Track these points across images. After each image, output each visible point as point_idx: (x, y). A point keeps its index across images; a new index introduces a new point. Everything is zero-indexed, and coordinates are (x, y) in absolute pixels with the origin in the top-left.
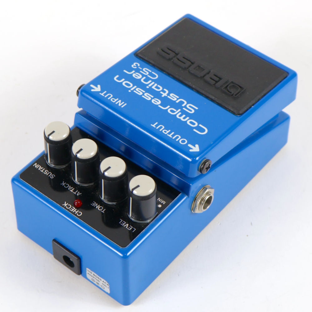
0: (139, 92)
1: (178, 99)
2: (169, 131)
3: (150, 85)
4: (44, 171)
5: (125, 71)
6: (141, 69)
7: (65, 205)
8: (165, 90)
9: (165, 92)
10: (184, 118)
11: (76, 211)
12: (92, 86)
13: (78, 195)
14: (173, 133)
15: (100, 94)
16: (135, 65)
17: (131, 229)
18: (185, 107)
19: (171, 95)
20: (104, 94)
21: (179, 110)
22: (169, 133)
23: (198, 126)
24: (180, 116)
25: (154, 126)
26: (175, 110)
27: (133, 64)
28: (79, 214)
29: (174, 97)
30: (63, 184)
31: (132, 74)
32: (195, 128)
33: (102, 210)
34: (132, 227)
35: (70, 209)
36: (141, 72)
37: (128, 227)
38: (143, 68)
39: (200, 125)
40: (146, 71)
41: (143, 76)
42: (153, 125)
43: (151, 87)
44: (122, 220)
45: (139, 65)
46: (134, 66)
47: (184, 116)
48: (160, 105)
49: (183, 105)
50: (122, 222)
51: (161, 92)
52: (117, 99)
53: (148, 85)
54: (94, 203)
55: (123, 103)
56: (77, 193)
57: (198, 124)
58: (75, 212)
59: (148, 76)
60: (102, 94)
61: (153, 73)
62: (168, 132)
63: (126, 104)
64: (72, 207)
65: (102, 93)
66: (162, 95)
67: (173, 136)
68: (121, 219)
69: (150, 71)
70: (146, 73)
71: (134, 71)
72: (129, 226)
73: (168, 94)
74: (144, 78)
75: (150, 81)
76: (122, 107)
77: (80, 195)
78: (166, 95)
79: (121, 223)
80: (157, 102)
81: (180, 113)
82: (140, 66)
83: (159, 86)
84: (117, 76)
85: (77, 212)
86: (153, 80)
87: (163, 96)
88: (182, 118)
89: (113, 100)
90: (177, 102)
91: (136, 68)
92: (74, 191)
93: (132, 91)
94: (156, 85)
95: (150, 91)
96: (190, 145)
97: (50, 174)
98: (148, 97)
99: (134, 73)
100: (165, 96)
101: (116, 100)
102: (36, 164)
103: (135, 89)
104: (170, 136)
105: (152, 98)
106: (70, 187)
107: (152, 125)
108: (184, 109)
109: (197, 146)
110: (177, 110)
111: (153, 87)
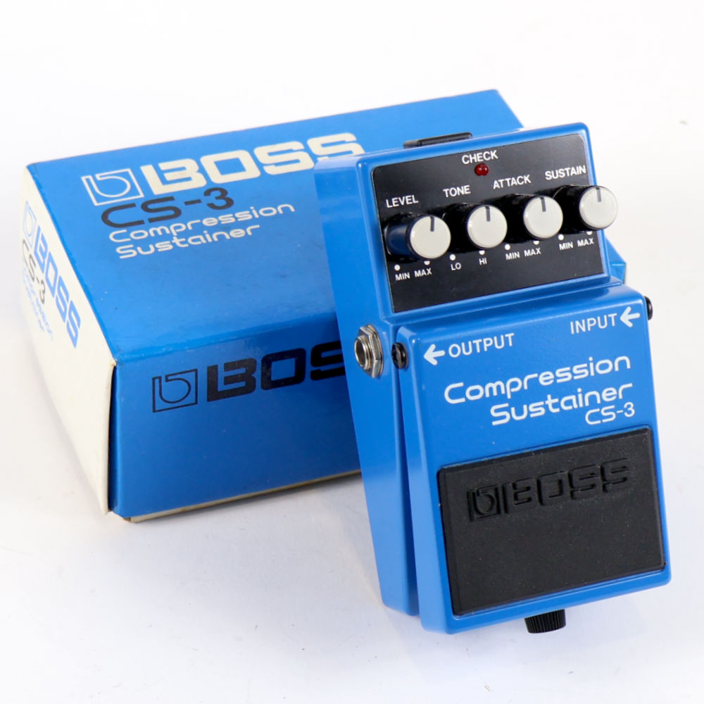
1: (529, 413)
2: (486, 349)
4: (565, 172)
5: (630, 385)
6: (618, 412)
7: (493, 154)
8: (557, 410)
9: (555, 406)
10: (491, 389)
11: (473, 160)
13: (496, 182)
14: (478, 351)
15: (615, 314)
16: (629, 409)
17: (394, 202)
18: (508, 410)
19: (543, 411)
20: (611, 318)
21: (509, 397)
22: (481, 344)
24: (499, 387)
25: (510, 336)
26: (513, 390)
28: (466, 159)
29: (535, 409)
30: (526, 179)
33: (448, 192)
34: (394, 205)
35: (482, 155)
36: (613, 407)
37: (398, 200)
38: (617, 414)
39: (463, 400)
40: (609, 416)
41: (604, 404)
42: (512, 337)
43: (576, 394)
44: (414, 202)
45: (626, 414)
46: (629, 406)
47: (495, 393)
49: (513, 409)
50: (411, 201)
51: (556, 400)
52: (589, 329)
53: (583, 393)
54: (467, 191)
55: (578, 331)
56: (499, 183)
57: (467, 399)
58: (473, 156)
59: (598, 410)
60: (612, 316)
61: (599, 422)
62: (486, 346)
63: (573, 332)
64: (483, 158)
65: (615, 317)
66: (552, 398)
67: (474, 346)
68: (417, 202)
69: (604, 421)
70: (606, 411)
71: (621, 397)
72: (399, 203)
73: (546, 407)
74: (599, 402)
75: (587, 404)
76: (572, 323)
77: (493, 185)
78: (547, 402)
79: (411, 198)
80: (545, 378)
81: (503, 392)
83: (570, 408)
84: (629, 366)
85: (471, 158)
86: (585, 409)
87: (549, 397)
88: (494, 386)
89: (592, 322)
90: (525, 407)
91: (625, 406)
92: (505, 183)
93: (588, 363)
94: (576, 406)
96: (442, 353)
97: (555, 175)
98: (563, 375)
99: (617, 395)
100: (547, 399)
101: (589, 325)
102: (584, 172)
103: (588, 368)
104: (477, 342)
105: (556, 378)
106: (515, 183)
107: (512, 334)
108: (506, 405)
109: (434, 363)
110: (512, 393)
111: (573, 398)
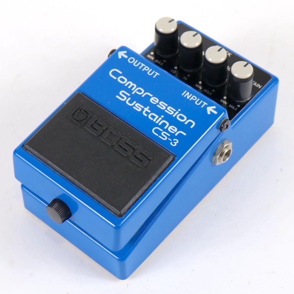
0: (170, 110)
3: (160, 119)
12: (216, 113)
23: (117, 77)
27: (177, 144)
31: (178, 131)
32: (120, 75)
48: (151, 97)
82: (170, 141)
95: (160, 112)
